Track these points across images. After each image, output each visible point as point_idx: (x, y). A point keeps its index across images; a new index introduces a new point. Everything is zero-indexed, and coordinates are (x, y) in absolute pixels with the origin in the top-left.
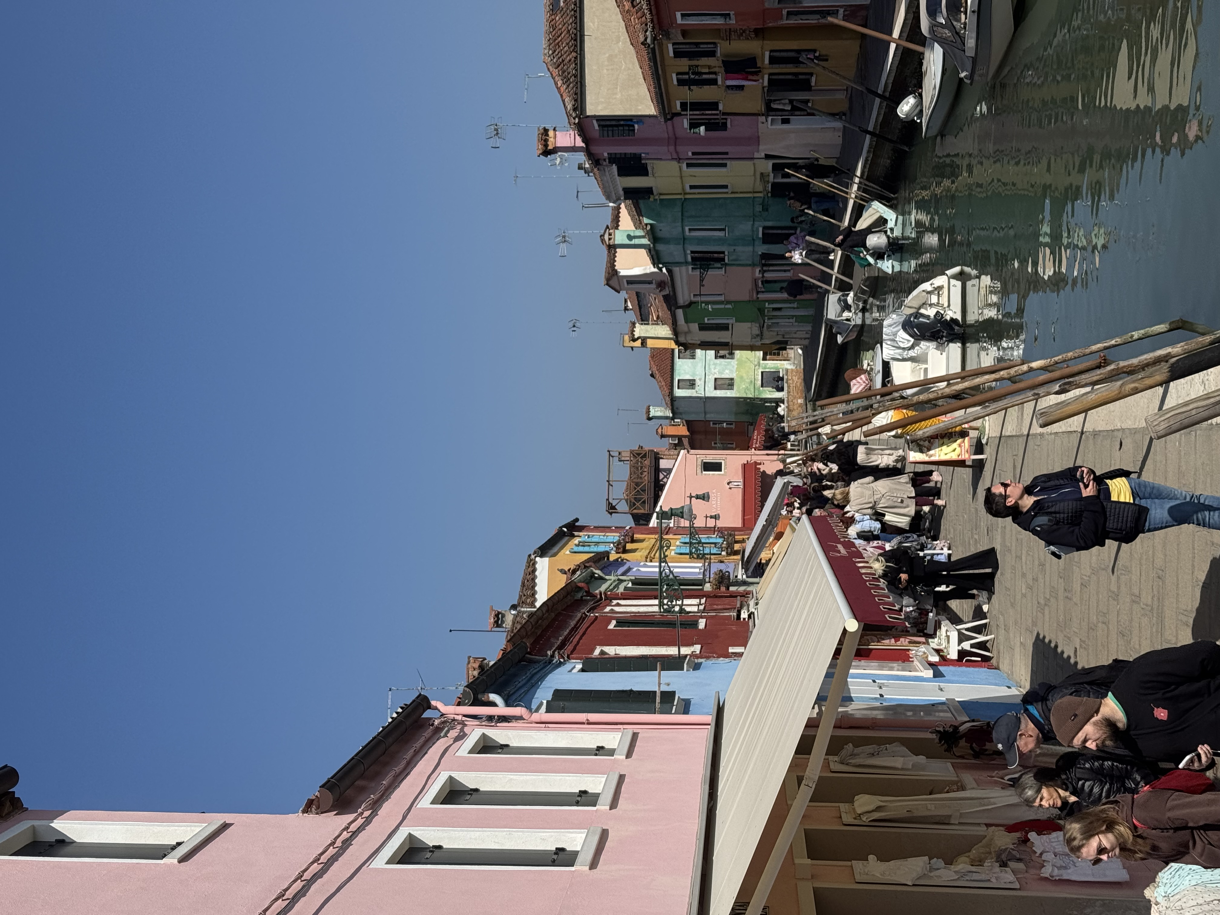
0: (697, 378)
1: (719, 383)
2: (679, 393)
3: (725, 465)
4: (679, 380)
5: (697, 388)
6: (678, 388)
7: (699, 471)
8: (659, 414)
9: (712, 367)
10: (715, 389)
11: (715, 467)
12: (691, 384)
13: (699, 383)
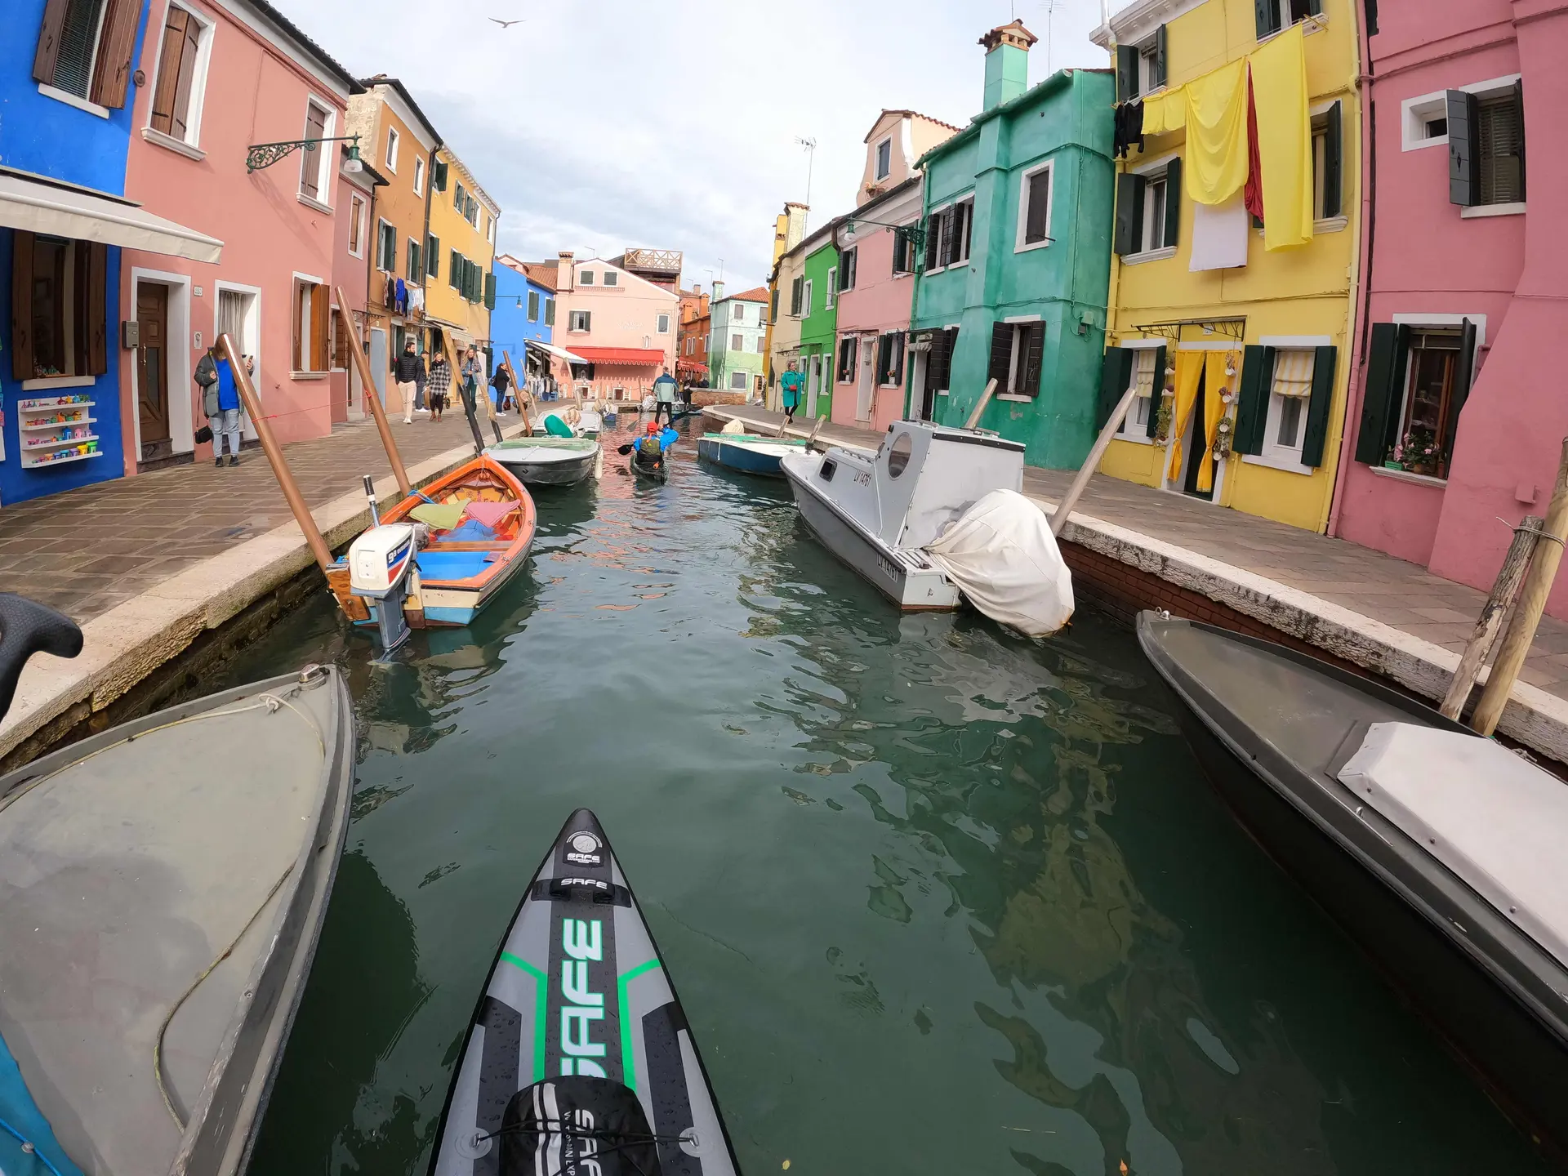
0: (743, 321)
1: (739, 338)
2: (732, 304)
3: (664, 335)
4: (742, 306)
5: (735, 320)
6: (736, 305)
7: (660, 312)
8: (717, 291)
9: (753, 333)
10: (734, 335)
11: (663, 329)
12: (739, 314)
13: (739, 323)
